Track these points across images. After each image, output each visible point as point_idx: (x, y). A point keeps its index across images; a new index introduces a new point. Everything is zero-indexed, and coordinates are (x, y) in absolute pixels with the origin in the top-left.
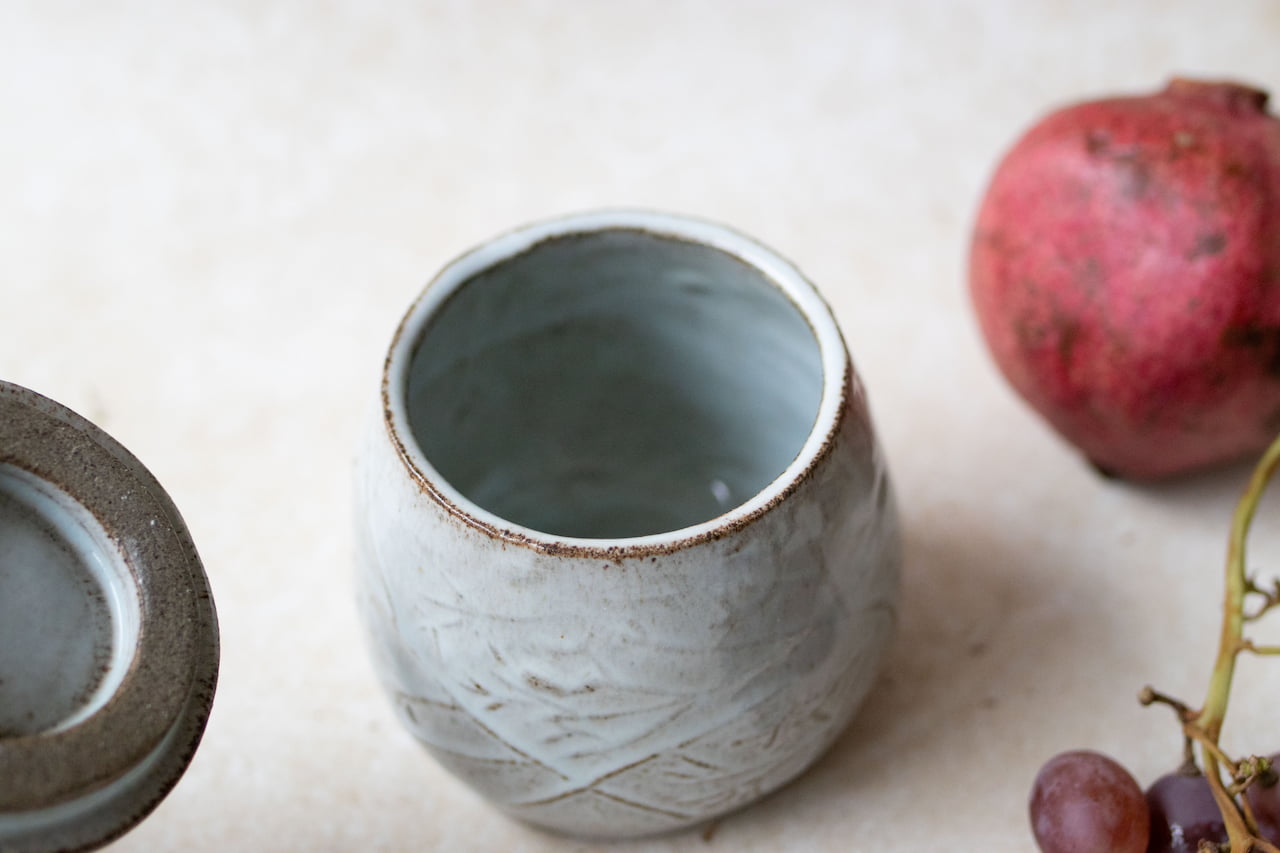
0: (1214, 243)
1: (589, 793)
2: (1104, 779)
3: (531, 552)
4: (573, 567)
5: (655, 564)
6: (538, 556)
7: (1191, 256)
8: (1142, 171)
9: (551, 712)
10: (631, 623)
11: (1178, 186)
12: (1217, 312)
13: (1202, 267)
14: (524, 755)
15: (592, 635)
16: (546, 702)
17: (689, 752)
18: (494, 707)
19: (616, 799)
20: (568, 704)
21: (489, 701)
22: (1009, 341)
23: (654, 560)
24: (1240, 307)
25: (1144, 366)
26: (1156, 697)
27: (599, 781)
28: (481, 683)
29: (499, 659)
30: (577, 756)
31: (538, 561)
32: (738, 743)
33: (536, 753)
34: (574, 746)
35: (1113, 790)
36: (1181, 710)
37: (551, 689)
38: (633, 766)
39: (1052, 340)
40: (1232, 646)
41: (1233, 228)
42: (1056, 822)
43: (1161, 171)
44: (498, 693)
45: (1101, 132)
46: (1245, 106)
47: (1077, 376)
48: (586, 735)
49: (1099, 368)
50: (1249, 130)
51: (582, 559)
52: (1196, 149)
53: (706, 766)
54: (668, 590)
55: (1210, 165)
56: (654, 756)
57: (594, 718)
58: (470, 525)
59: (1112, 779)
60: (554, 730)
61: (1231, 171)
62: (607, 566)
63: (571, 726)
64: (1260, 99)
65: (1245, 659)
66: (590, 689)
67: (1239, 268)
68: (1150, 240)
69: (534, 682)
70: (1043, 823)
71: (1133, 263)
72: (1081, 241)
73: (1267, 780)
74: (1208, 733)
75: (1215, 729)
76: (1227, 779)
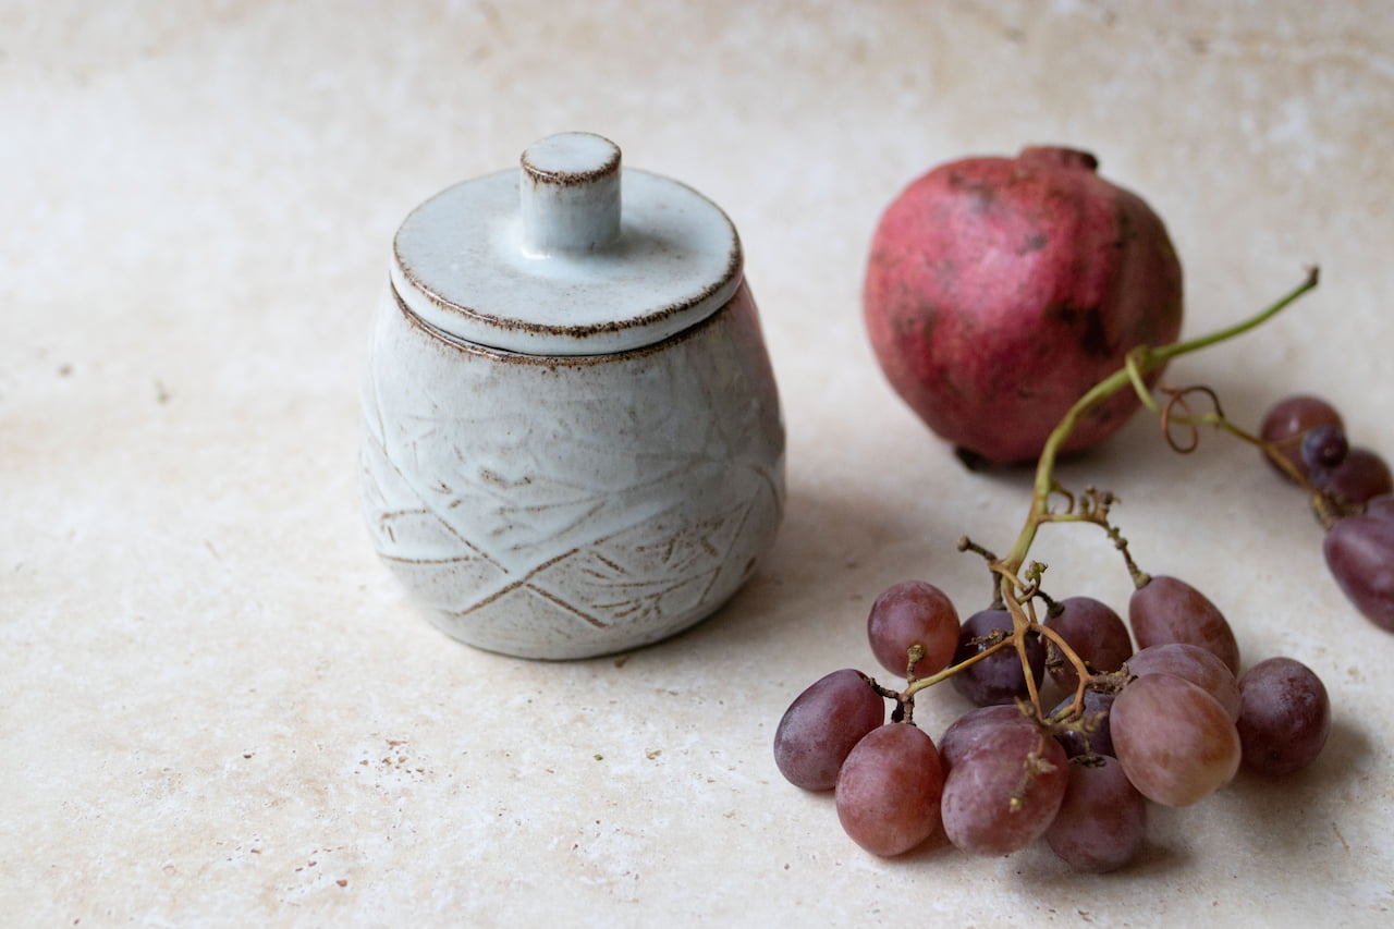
0: (1039, 243)
1: (524, 587)
2: (922, 590)
3: (489, 361)
4: (519, 372)
5: (581, 373)
6: (495, 364)
7: (1021, 252)
8: (987, 193)
9: (497, 504)
10: (561, 421)
11: (1015, 203)
12: (1040, 292)
13: (1030, 260)
14: (475, 549)
15: (531, 431)
16: (494, 495)
17: (600, 549)
18: (454, 505)
19: (545, 594)
20: (511, 494)
21: (452, 498)
22: (889, 334)
23: (579, 369)
24: (1058, 289)
25: (984, 340)
26: (969, 546)
27: (532, 574)
28: (448, 484)
29: (461, 458)
30: (515, 548)
31: (494, 368)
32: (642, 549)
33: (485, 547)
34: (513, 538)
35: (928, 597)
36: (991, 558)
37: (499, 480)
38: (559, 559)
39: (919, 327)
40: (1035, 519)
41: (1053, 232)
43: (1002, 194)
44: (459, 490)
45: (959, 176)
46: (1075, 162)
47: (937, 354)
48: (523, 526)
49: (952, 347)
50: (1080, 177)
51: (526, 365)
52: (1031, 179)
53: (616, 567)
54: (589, 397)
55: (1042, 189)
56: (575, 551)
57: (530, 509)
58: (446, 344)
59: (929, 591)
60: (499, 523)
61: (1055, 194)
62: (544, 372)
63: (511, 517)
64: (1090, 162)
65: (1043, 528)
66: (528, 480)
67: (1057, 259)
68: (991, 243)
69: (487, 475)
70: (876, 623)
71: (979, 260)
72: (943, 250)
73: (1055, 609)
74: (1008, 568)
75: (1015, 567)
76: (1018, 594)
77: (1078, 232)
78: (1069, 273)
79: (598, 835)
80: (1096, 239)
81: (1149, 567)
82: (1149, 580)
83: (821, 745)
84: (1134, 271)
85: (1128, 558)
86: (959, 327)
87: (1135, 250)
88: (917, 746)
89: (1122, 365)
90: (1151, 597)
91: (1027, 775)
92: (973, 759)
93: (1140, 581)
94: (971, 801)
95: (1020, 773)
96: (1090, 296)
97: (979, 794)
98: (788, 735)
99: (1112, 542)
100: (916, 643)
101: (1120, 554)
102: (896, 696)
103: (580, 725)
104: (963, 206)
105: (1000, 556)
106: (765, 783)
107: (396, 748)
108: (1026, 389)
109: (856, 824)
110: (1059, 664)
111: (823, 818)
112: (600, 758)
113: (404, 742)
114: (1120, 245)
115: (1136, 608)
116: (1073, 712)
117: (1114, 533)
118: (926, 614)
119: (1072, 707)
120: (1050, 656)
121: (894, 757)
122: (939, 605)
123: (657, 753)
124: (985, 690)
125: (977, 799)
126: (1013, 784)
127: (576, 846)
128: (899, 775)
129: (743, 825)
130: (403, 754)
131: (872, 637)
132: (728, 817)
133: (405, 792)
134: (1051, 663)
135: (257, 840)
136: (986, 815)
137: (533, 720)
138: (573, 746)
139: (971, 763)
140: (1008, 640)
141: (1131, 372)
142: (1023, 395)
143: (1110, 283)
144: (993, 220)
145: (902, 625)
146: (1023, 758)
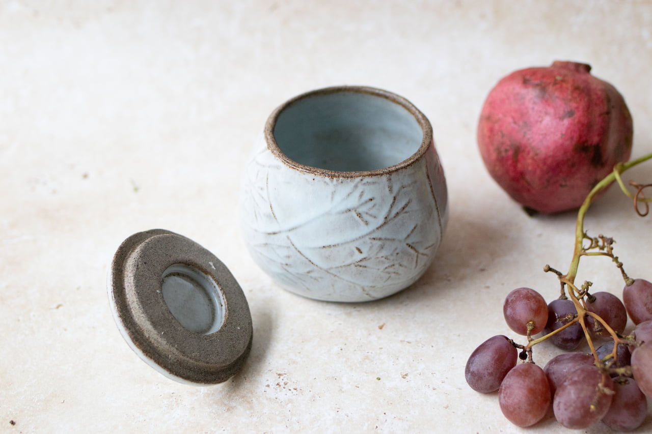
0: (571, 114)
2: (531, 294)
7: (562, 119)
8: (543, 88)
11: (557, 94)
12: (572, 138)
13: (566, 122)
22: (494, 156)
24: (580, 137)
25: (544, 161)
26: (549, 269)
35: (534, 297)
36: (560, 274)
39: (510, 153)
40: (578, 254)
41: (577, 108)
42: (513, 309)
43: (550, 89)
45: (528, 77)
46: (582, 69)
47: (519, 166)
49: (527, 164)
50: (583, 77)
52: (563, 81)
55: (569, 86)
59: (534, 294)
61: (576, 88)
64: (588, 68)
65: (582, 258)
67: (579, 122)
68: (546, 114)
70: (509, 311)
71: (541, 122)
72: (521, 115)
73: (592, 299)
74: (569, 280)
75: (572, 279)
76: (577, 294)
77: (588, 108)
78: (585, 128)
79: (386, 420)
80: (597, 111)
81: (633, 276)
82: (633, 281)
83: (490, 374)
84: (614, 125)
85: (623, 271)
86: (531, 154)
87: (614, 114)
88: (539, 375)
89: (611, 171)
90: (634, 290)
91: (598, 394)
92: (570, 385)
93: (629, 282)
94: (571, 406)
95: (594, 392)
96: (595, 139)
97: (574, 403)
98: (473, 368)
99: (615, 264)
100: (531, 321)
101: (619, 270)
102: (523, 348)
103: (367, 361)
104: (531, 95)
105: (564, 273)
106: (460, 389)
107: (282, 377)
108: (563, 183)
109: (510, 412)
110: (600, 331)
111: (491, 406)
112: (379, 379)
113: (285, 374)
114: (608, 113)
115: (626, 294)
116: (613, 357)
117: (616, 259)
118: (534, 307)
119: (611, 355)
120: (596, 327)
121: (528, 382)
122: (540, 301)
123: (406, 375)
124: (561, 340)
125: (574, 405)
126: (591, 398)
127: (377, 427)
128: (532, 391)
129: (454, 412)
130: (285, 380)
131: (507, 317)
132: (446, 408)
133: (290, 401)
134: (597, 330)
135: (224, 430)
136: (578, 412)
137: (344, 359)
138: (366, 373)
139: (569, 387)
140: (576, 319)
141: (616, 174)
142: (561, 186)
143: (604, 132)
144: (546, 101)
145: (522, 311)
146: (595, 385)
